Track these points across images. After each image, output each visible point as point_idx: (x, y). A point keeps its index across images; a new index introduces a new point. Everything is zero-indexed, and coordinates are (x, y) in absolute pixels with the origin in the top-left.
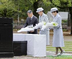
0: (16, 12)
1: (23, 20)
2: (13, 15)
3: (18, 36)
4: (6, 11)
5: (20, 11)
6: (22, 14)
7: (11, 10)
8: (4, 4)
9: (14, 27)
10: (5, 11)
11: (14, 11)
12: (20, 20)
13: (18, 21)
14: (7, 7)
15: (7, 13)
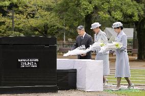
0: (61, 29)
1: (70, 40)
2: (57, 32)
4: (48, 28)
5: (67, 28)
6: (69, 32)
7: (54, 26)
8: (45, 18)
9: (58, 49)
10: (46, 26)
11: (58, 28)
12: (66, 40)
13: (64, 41)
14: (48, 22)
15: (48, 31)
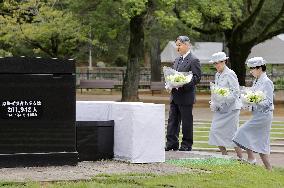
0: (84, 43)
1: (101, 64)
2: (76, 50)
3: (88, 109)
4: (58, 42)
5: (95, 42)
6: (99, 49)
7: (71, 38)
8: (52, 22)
9: (78, 83)
10: (55, 39)
11: (78, 41)
12: (94, 65)
13: (90, 67)
14: (59, 31)
15: (60, 47)
